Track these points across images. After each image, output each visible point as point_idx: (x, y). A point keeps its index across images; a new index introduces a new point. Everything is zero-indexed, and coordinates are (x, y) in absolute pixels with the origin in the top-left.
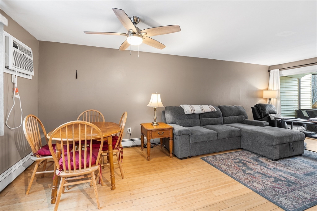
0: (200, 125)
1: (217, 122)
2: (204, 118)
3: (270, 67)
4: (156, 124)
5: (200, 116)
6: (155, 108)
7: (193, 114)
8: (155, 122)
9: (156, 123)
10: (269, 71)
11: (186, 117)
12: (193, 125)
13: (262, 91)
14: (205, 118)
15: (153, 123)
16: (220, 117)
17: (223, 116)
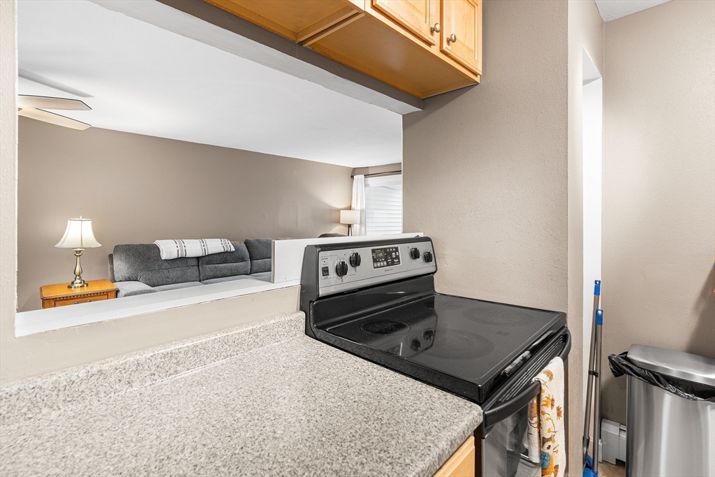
0: (198, 279)
1: (237, 270)
2: (207, 264)
3: (354, 169)
4: (80, 285)
5: (200, 262)
6: (79, 249)
7: (182, 258)
8: (78, 281)
9: (81, 283)
10: (352, 177)
11: (166, 264)
12: (180, 280)
13: (339, 210)
14: (210, 266)
15: (73, 283)
16: (243, 260)
17: (251, 259)
